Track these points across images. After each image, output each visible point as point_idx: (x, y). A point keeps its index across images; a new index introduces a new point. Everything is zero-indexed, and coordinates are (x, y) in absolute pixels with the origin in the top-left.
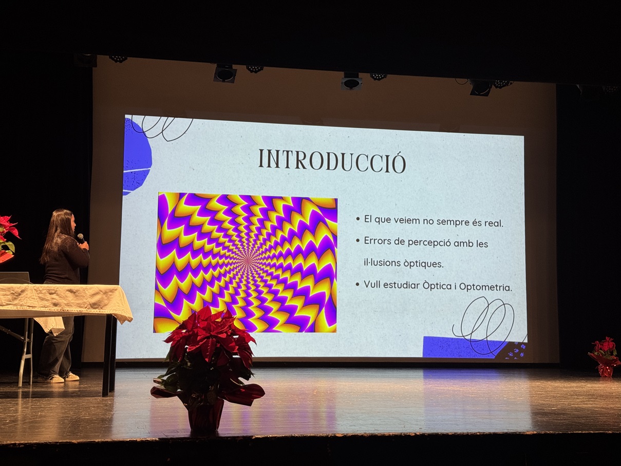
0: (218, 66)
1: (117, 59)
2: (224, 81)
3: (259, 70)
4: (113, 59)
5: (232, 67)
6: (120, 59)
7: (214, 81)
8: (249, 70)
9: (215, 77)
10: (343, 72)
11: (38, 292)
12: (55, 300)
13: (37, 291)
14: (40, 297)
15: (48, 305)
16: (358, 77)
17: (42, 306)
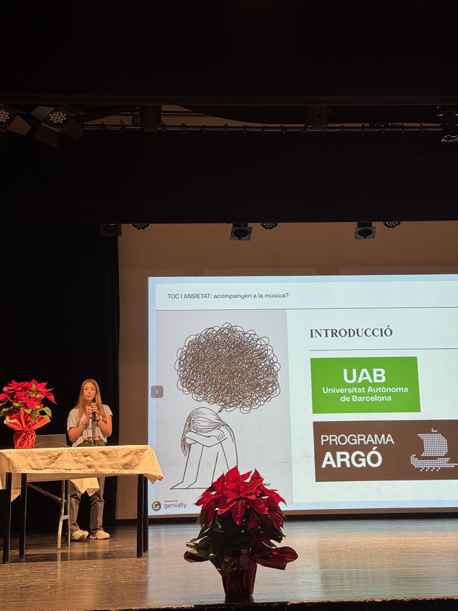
0: (234, 225)
1: (140, 226)
2: (240, 239)
3: (274, 227)
4: (136, 227)
5: (246, 225)
6: (142, 226)
7: (231, 240)
8: (264, 227)
9: (232, 236)
10: (356, 223)
11: (74, 455)
12: (89, 463)
13: (72, 454)
14: (75, 460)
15: (83, 467)
16: (371, 226)
17: (77, 468)
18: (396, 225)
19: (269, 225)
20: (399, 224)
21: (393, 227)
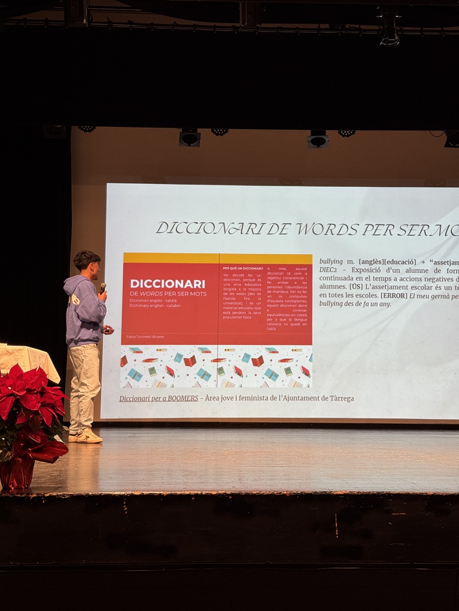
0: (183, 131)
1: (86, 128)
2: (189, 145)
3: (224, 133)
4: (82, 129)
5: (196, 131)
7: (180, 146)
8: (215, 133)
9: (180, 142)
10: (310, 131)
16: (324, 134)
18: (351, 134)
19: (220, 131)
20: (354, 133)
21: (348, 136)
